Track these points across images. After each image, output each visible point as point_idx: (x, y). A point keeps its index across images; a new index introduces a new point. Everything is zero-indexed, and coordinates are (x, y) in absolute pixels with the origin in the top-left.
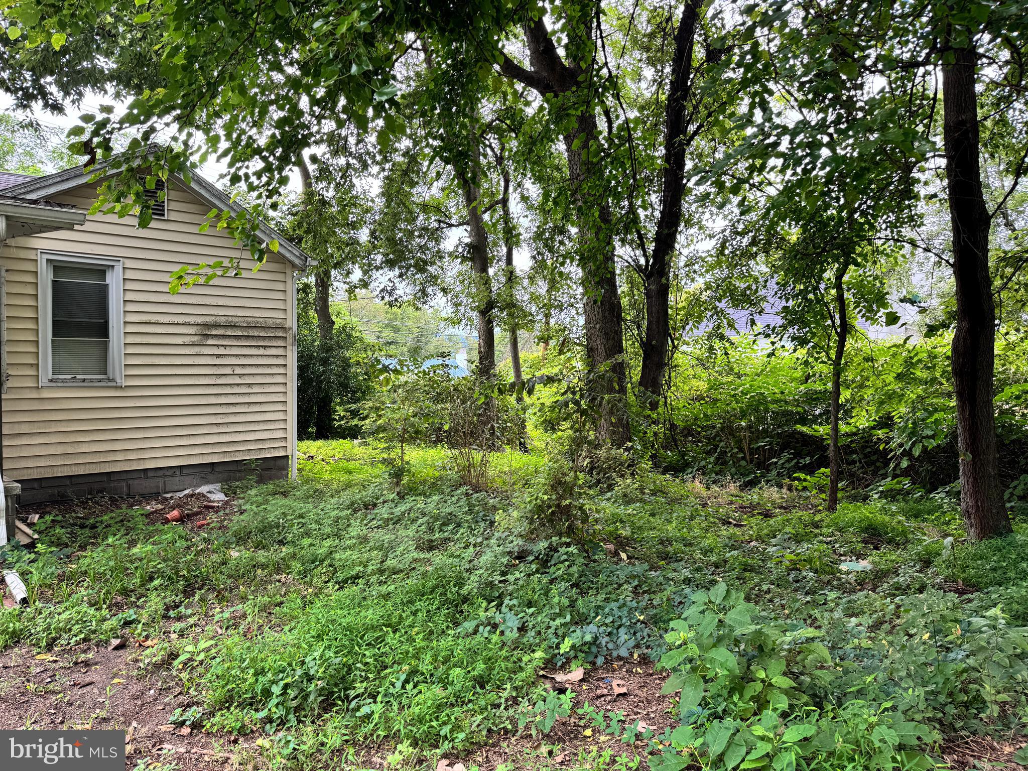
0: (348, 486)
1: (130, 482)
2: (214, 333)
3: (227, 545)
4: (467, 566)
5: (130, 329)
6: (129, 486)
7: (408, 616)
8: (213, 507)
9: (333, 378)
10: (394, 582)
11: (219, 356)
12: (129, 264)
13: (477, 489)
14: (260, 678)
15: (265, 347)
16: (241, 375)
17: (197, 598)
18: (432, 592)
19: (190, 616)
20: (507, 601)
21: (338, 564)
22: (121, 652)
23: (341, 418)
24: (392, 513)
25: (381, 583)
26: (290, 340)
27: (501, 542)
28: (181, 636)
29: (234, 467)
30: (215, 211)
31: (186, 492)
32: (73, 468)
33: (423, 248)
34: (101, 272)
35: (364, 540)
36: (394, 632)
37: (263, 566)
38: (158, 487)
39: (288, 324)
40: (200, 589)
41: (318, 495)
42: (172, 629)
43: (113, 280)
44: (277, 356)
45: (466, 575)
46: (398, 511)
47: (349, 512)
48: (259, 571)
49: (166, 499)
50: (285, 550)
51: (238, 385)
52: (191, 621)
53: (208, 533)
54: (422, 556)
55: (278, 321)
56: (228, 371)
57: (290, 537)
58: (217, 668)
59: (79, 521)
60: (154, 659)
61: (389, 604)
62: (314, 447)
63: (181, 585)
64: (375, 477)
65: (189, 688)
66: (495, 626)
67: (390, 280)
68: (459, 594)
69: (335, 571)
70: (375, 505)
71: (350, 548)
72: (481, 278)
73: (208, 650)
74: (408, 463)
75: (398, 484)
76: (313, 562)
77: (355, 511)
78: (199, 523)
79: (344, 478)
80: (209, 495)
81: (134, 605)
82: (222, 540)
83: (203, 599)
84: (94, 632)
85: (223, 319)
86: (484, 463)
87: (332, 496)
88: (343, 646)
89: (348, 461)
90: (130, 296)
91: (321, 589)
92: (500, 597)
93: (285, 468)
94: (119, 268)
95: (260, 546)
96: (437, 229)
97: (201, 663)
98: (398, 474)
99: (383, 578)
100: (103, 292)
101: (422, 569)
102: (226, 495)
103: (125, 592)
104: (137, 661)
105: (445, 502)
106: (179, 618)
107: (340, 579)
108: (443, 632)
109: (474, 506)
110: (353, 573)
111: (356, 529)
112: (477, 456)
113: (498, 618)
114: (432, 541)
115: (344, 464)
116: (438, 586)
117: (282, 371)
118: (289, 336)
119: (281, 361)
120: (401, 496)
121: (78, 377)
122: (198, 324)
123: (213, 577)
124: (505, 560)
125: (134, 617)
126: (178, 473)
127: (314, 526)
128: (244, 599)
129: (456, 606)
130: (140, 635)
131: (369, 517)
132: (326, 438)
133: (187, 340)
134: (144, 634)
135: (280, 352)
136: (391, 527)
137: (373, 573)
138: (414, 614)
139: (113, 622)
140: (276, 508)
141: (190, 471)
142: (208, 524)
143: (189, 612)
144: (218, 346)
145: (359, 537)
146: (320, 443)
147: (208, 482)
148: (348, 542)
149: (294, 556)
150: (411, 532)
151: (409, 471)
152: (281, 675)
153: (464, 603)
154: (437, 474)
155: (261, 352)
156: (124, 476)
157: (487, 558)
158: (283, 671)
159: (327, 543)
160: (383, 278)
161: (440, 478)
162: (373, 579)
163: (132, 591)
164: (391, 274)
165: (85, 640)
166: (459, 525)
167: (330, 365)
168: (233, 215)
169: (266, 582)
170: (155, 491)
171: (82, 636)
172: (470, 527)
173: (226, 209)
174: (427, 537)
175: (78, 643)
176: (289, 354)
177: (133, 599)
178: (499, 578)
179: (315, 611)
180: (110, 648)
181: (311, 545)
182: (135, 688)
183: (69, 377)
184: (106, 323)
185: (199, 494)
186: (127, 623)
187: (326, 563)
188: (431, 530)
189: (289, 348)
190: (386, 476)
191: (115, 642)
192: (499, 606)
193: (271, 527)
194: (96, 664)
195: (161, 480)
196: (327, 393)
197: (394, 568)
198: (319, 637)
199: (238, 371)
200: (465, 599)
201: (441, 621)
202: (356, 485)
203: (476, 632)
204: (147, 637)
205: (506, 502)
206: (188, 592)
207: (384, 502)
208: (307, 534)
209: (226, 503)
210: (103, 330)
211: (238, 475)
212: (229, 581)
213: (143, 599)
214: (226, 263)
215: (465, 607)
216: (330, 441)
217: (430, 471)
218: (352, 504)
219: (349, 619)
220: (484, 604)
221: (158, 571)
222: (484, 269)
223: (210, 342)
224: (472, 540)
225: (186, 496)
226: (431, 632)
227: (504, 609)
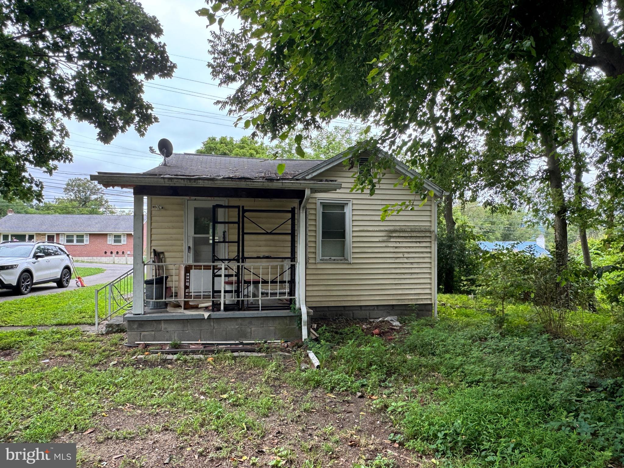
0: (467, 325)
1: (354, 311)
2: (394, 235)
3: (405, 351)
4: (551, 387)
5: (355, 234)
6: (353, 313)
7: (512, 411)
8: (395, 329)
9: (454, 257)
10: (502, 388)
11: (396, 247)
12: (355, 202)
13: (556, 336)
14: (432, 428)
15: (420, 242)
16: (407, 258)
17: (393, 378)
18: (527, 399)
19: (391, 387)
20: (582, 414)
21: (467, 372)
22: (362, 400)
23: (464, 286)
24: (498, 346)
25: (494, 388)
26: (433, 238)
27: (577, 374)
28: (388, 397)
29: (404, 308)
30: (403, 176)
31: (380, 319)
32: (330, 303)
33: (513, 175)
34: (342, 206)
35: (481, 360)
36: (505, 418)
37: (425, 366)
38: (366, 316)
39: (432, 229)
40: (394, 374)
41: (451, 328)
42: (384, 392)
43: (348, 210)
44: (426, 247)
45: (551, 393)
46: (502, 344)
47: (470, 341)
48: (423, 369)
49: (371, 322)
50: (436, 359)
51: (406, 263)
52: (392, 390)
53: (394, 343)
54: (519, 375)
55: (427, 227)
56: (401, 255)
57: (438, 352)
58: (409, 417)
59: (334, 330)
60: (378, 406)
61: (500, 401)
62: (445, 298)
63: (385, 370)
64: (485, 321)
65: (396, 425)
66: (573, 428)
67: (490, 195)
68: (547, 404)
69: (465, 375)
70: (486, 339)
71: (474, 363)
72: (557, 191)
73: (402, 407)
74: (507, 315)
75: (500, 327)
76: (452, 368)
77: (474, 341)
78: (389, 338)
79: (466, 319)
80: (391, 322)
81: (364, 377)
82: (402, 348)
83: (396, 379)
84: (349, 387)
85: (399, 227)
86: (562, 319)
87: (459, 330)
88: (475, 419)
89: (466, 308)
90: (355, 218)
91: (458, 384)
92: (576, 410)
93: (431, 310)
94: (350, 204)
95: (422, 355)
96: (523, 161)
97: (400, 413)
98: (501, 321)
99: (495, 385)
100: (343, 216)
101: (520, 384)
102: (401, 323)
103: (360, 370)
104: (370, 405)
105: (534, 342)
106: (386, 387)
107: (469, 381)
108: (537, 425)
109: (555, 347)
110: (476, 379)
111: (475, 353)
112: (556, 313)
113: (576, 424)
114: (525, 367)
115: (463, 310)
116: (531, 396)
117: (429, 255)
118: (433, 236)
119: (428, 250)
120: (503, 335)
121: (332, 258)
122: (386, 231)
123: (401, 368)
124: (580, 387)
125: (365, 383)
126: (376, 309)
127: (451, 347)
128: (417, 383)
129: (545, 410)
130: (369, 392)
131: (483, 346)
132: (451, 292)
133: (381, 239)
134: (371, 392)
135: (428, 244)
136: (497, 354)
137: (488, 381)
138: (517, 410)
139: (357, 384)
140: (428, 333)
141: (381, 308)
142: (394, 339)
143: (390, 385)
144: (396, 242)
145: (477, 357)
146: (448, 295)
147: (390, 315)
148: (472, 360)
149: (441, 363)
150: (511, 358)
151: (507, 320)
152: (442, 428)
153: (550, 410)
154: (527, 323)
155: (418, 245)
156: (351, 309)
157: (566, 383)
158: (444, 426)
159: (460, 358)
160: (486, 195)
161: (529, 326)
162: (489, 384)
163: (362, 369)
164: (492, 192)
165: (346, 390)
166: (544, 359)
167: (453, 249)
168: (412, 177)
169: (427, 375)
170: (365, 317)
171: (345, 388)
172: (552, 361)
173: (409, 175)
174: (521, 364)
175: (343, 391)
176: (433, 246)
177: (364, 373)
178: (575, 398)
179: (457, 396)
180: (357, 397)
181: (450, 358)
182: (371, 419)
183: (328, 258)
184: (344, 231)
185: (387, 321)
186: (363, 386)
187: (460, 370)
188: (524, 359)
189: (433, 242)
190: (493, 321)
191: (359, 394)
192: (576, 416)
193: (427, 345)
194: (352, 403)
195: (368, 312)
196: (451, 265)
197: (501, 380)
198: (461, 412)
199: (406, 255)
200: (551, 408)
201: (534, 417)
202: (473, 324)
203: (559, 429)
204: (373, 395)
205: (580, 347)
206: (389, 374)
207: (492, 338)
208: (447, 352)
209: (401, 327)
210: (342, 235)
211: (406, 312)
212: (408, 372)
213: (369, 375)
214: (407, 203)
215: (551, 412)
216: (453, 295)
217: (522, 321)
218: (472, 337)
219: (477, 405)
220: (565, 413)
221: (374, 361)
222: (559, 186)
223: (392, 240)
224: (554, 370)
225: (381, 322)
226: (529, 423)
227: (579, 419)
